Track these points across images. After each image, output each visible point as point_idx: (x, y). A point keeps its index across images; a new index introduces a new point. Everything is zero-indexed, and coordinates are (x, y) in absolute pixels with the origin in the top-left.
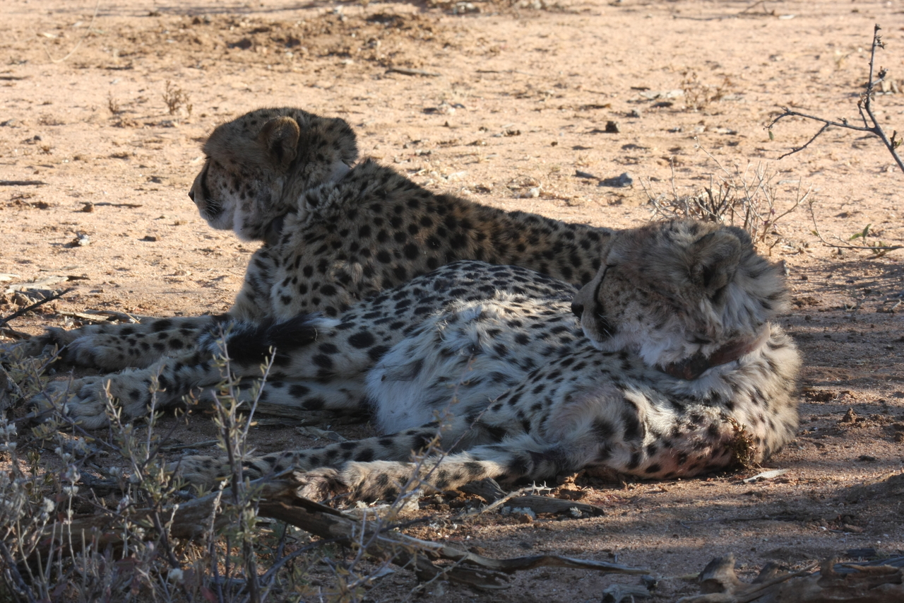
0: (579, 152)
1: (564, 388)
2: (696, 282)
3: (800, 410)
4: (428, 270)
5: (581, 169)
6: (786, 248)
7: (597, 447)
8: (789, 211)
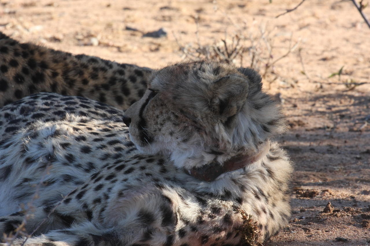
0: (128, 13)
1: (118, 187)
2: (214, 111)
3: (292, 203)
4: (15, 100)
5: (130, 25)
6: (281, 84)
7: (142, 231)
8: (284, 56)
